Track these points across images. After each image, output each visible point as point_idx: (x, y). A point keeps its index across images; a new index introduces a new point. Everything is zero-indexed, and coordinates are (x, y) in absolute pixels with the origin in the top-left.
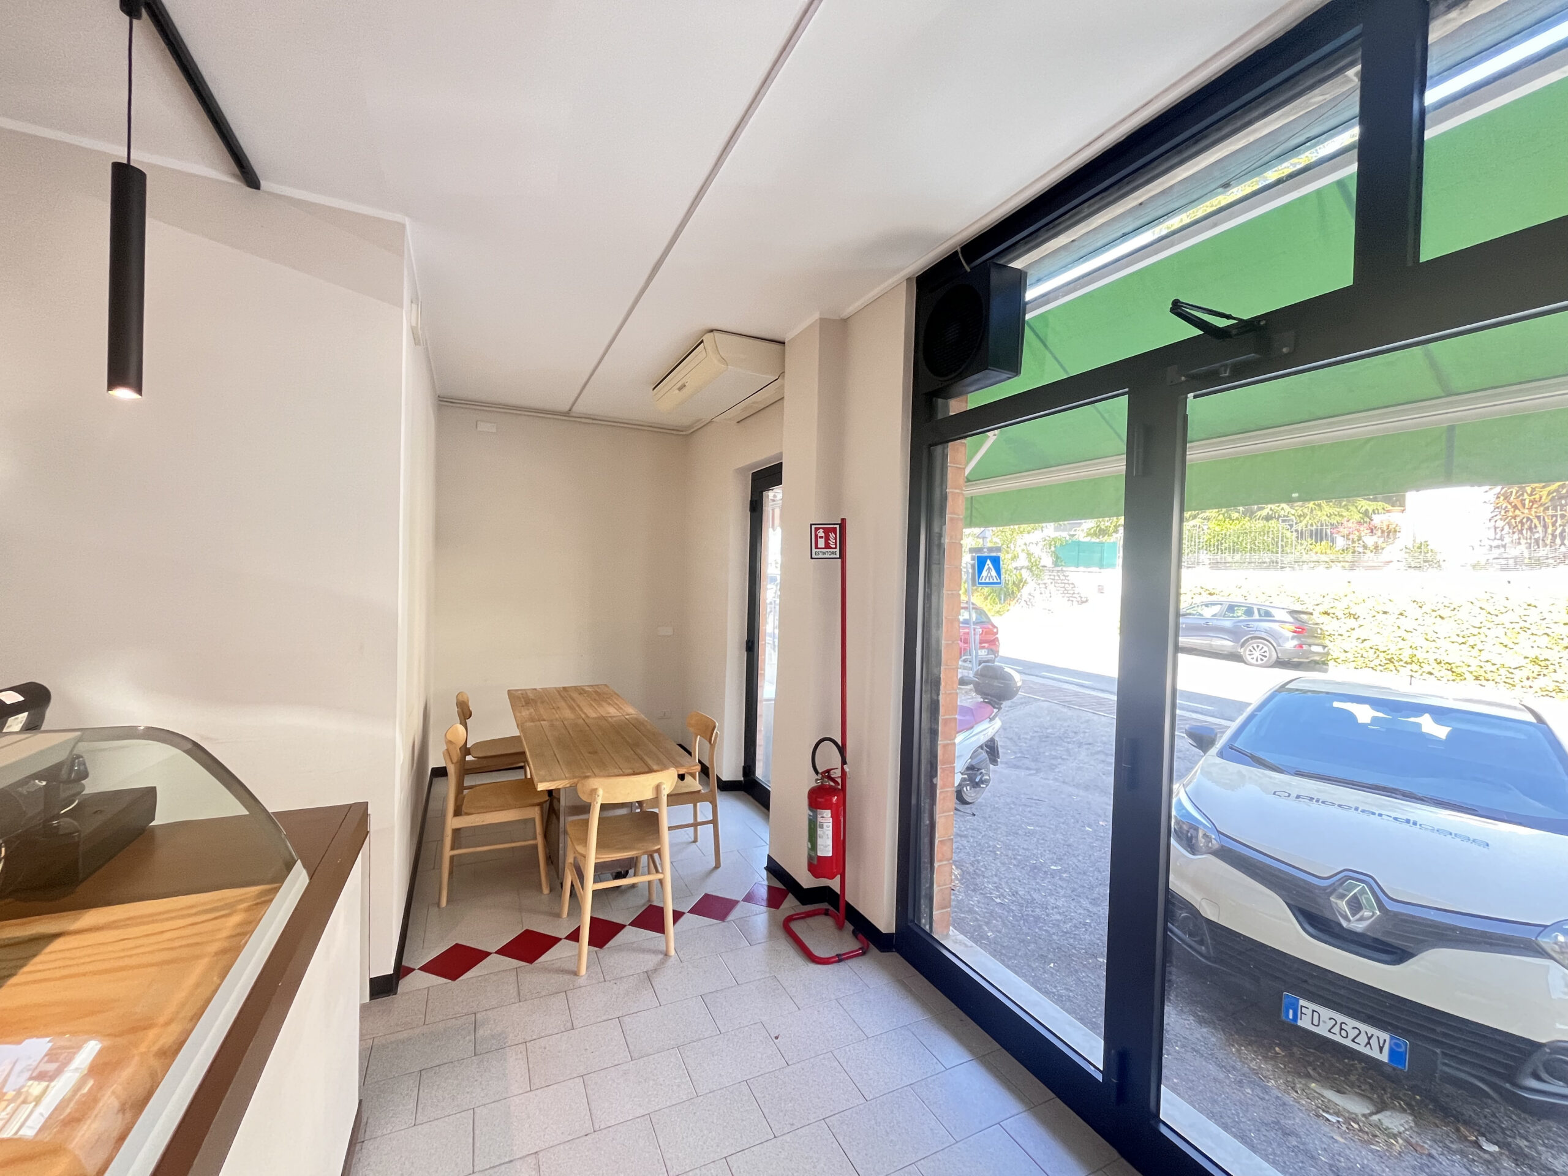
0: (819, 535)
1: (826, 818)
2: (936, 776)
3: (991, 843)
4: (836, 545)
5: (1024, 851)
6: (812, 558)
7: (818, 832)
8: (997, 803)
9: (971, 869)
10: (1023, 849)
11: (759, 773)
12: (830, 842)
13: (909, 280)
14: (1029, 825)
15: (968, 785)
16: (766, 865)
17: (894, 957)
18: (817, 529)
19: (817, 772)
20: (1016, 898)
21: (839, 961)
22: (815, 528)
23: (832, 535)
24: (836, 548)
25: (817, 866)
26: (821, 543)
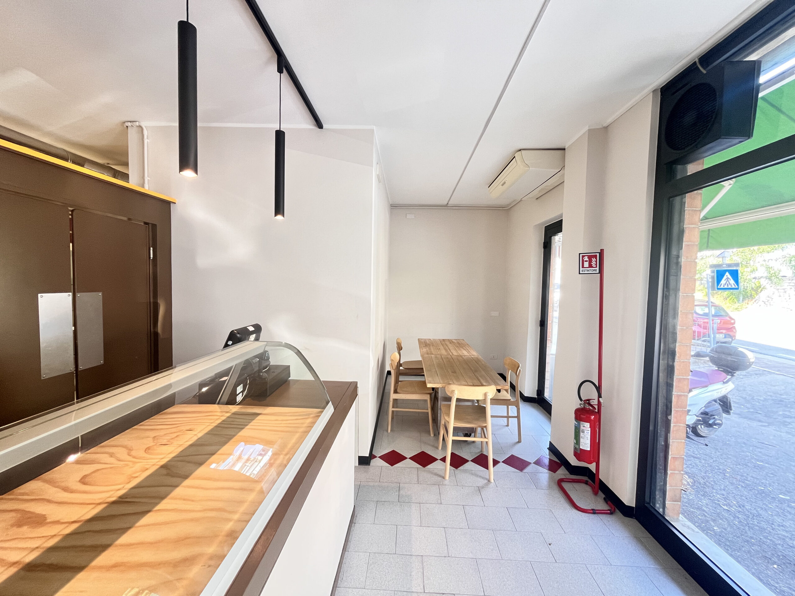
0: (585, 260)
1: (586, 427)
2: (670, 414)
3: (721, 467)
4: (596, 264)
5: (752, 479)
6: (580, 274)
7: (581, 435)
8: (729, 440)
9: (702, 481)
10: (752, 477)
11: (547, 395)
12: (588, 442)
13: (654, 91)
14: (758, 460)
15: (702, 424)
16: (548, 447)
17: (633, 522)
18: (583, 256)
19: (581, 400)
20: (743, 510)
21: (594, 513)
22: (582, 256)
23: (594, 260)
24: (596, 267)
25: (579, 454)
26: (586, 264)
